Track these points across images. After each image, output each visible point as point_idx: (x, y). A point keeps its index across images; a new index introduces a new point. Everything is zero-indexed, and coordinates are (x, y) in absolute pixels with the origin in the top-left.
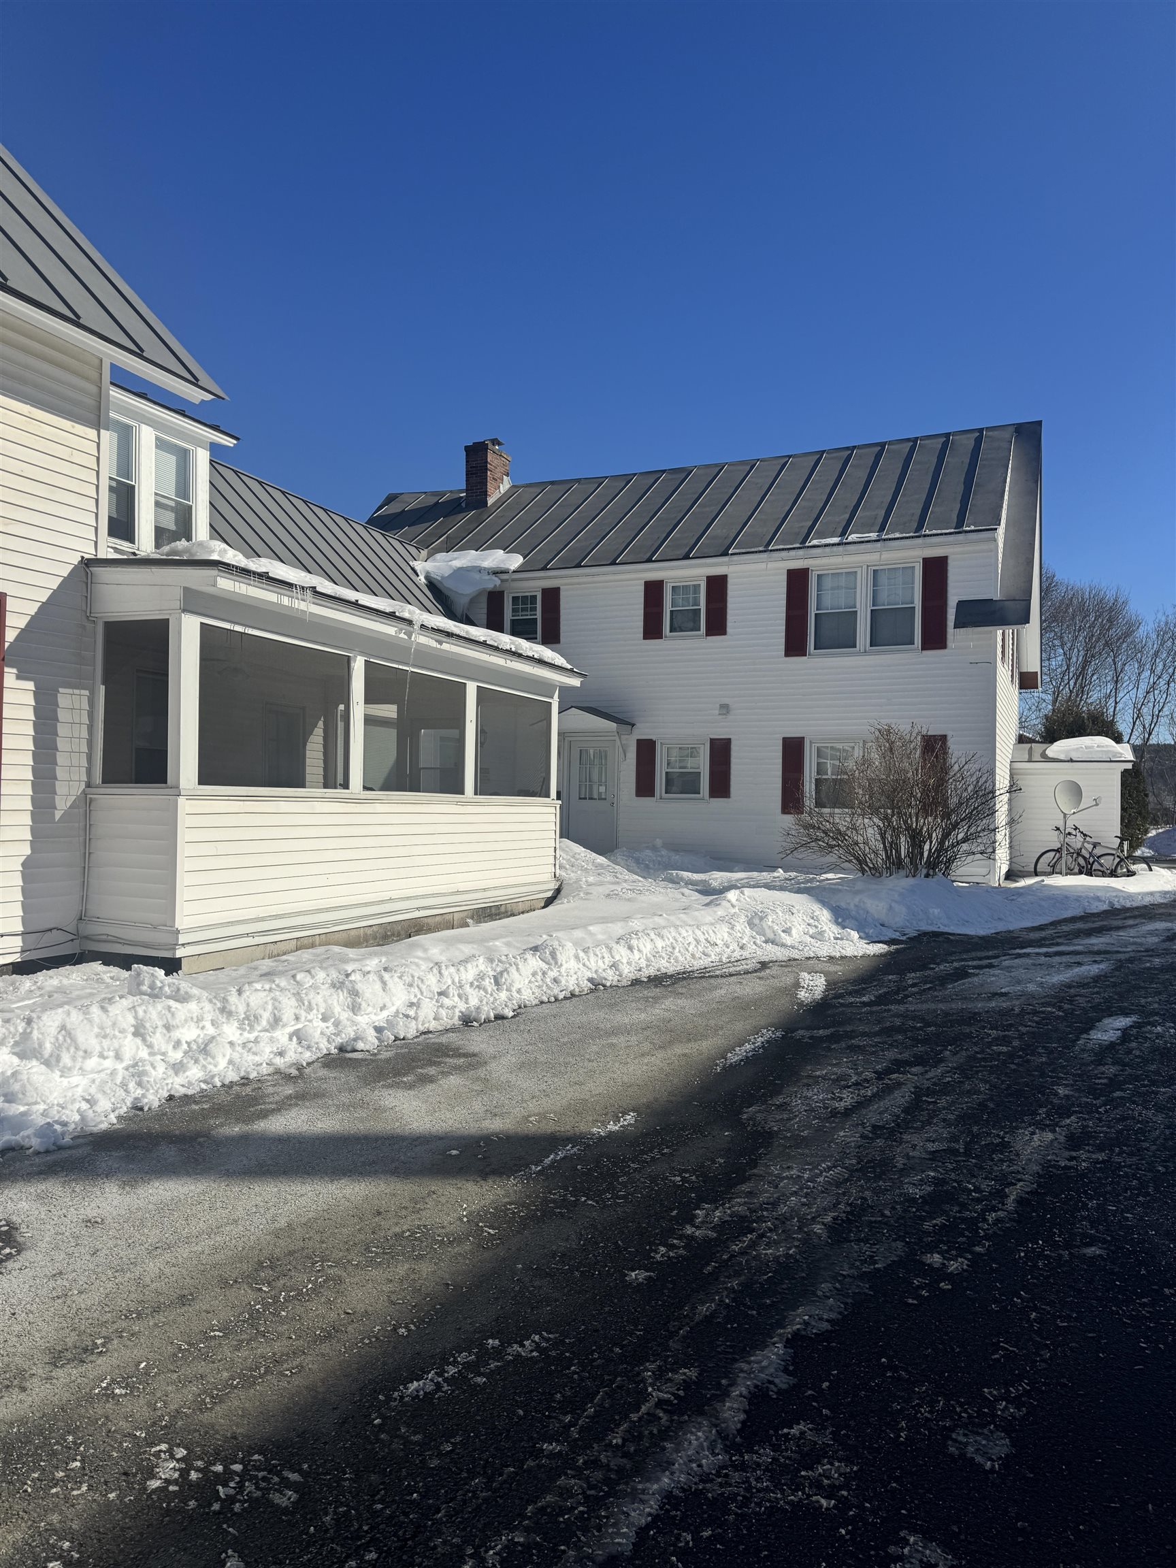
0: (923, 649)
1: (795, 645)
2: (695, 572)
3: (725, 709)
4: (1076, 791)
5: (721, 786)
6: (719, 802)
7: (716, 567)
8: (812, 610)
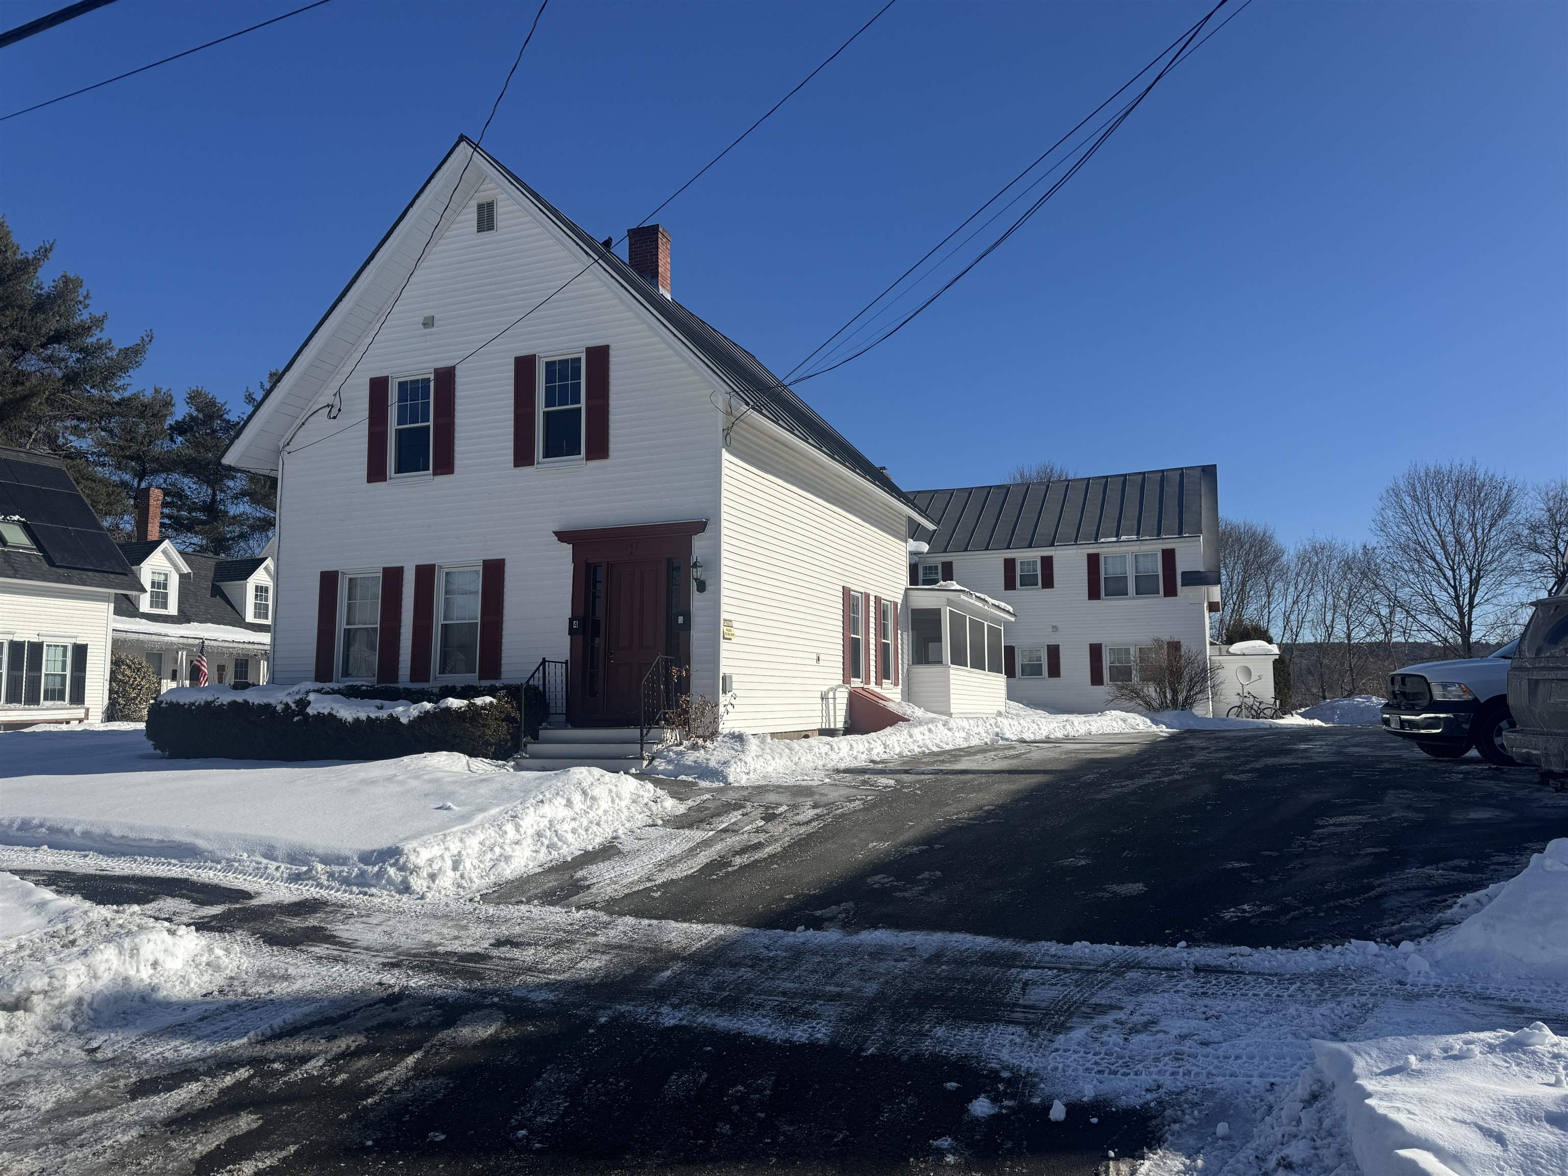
0: (1165, 596)
1: (1094, 594)
2: (1035, 555)
3: (1055, 628)
4: (1248, 672)
5: (1055, 671)
6: (1054, 680)
7: (1047, 552)
8: (1102, 576)
